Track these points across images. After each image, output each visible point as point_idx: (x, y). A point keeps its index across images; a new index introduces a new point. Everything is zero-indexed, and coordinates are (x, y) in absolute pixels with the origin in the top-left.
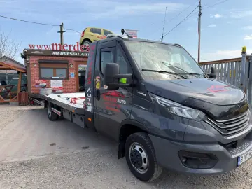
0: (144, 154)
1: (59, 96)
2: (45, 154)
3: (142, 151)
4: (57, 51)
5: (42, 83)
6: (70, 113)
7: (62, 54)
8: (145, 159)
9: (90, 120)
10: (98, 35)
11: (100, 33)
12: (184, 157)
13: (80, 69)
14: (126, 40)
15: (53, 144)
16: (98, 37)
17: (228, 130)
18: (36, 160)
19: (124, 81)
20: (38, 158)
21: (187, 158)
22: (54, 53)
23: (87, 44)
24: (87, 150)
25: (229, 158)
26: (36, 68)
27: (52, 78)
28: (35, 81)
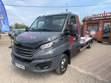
4: (94, 18)
7: (96, 19)
13: (105, 25)
22: (93, 19)
26: (86, 26)
27: (91, 30)
28: (85, 31)
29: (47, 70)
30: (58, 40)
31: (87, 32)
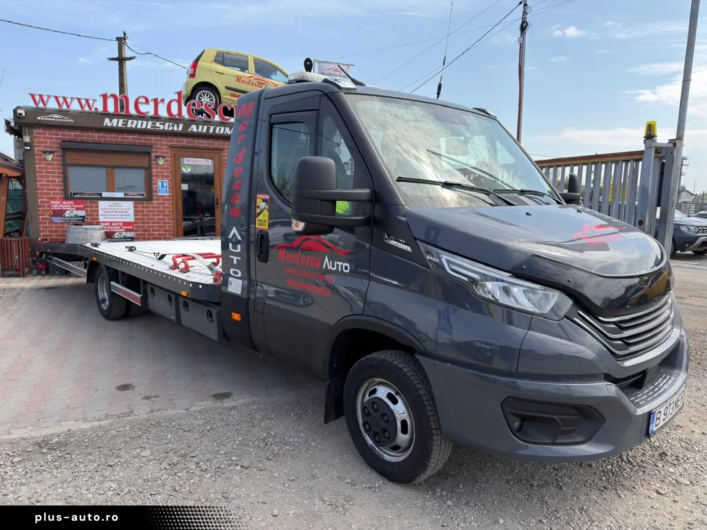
0: (400, 410)
1: (131, 249)
2: (107, 416)
3: (395, 402)
4: (117, 115)
5: (72, 211)
6: (173, 296)
7: (131, 124)
8: (404, 423)
9: (236, 317)
10: (236, 72)
11: (244, 68)
12: (518, 416)
13: (186, 170)
14: (348, 91)
15: (125, 387)
16: (239, 79)
17: (626, 342)
18: (84, 432)
19: (342, 207)
20: (85, 426)
21: (524, 419)
22: (107, 122)
23: (205, 100)
24: (227, 403)
25: (628, 416)
26: (54, 164)
27: (103, 196)
28: (52, 202)
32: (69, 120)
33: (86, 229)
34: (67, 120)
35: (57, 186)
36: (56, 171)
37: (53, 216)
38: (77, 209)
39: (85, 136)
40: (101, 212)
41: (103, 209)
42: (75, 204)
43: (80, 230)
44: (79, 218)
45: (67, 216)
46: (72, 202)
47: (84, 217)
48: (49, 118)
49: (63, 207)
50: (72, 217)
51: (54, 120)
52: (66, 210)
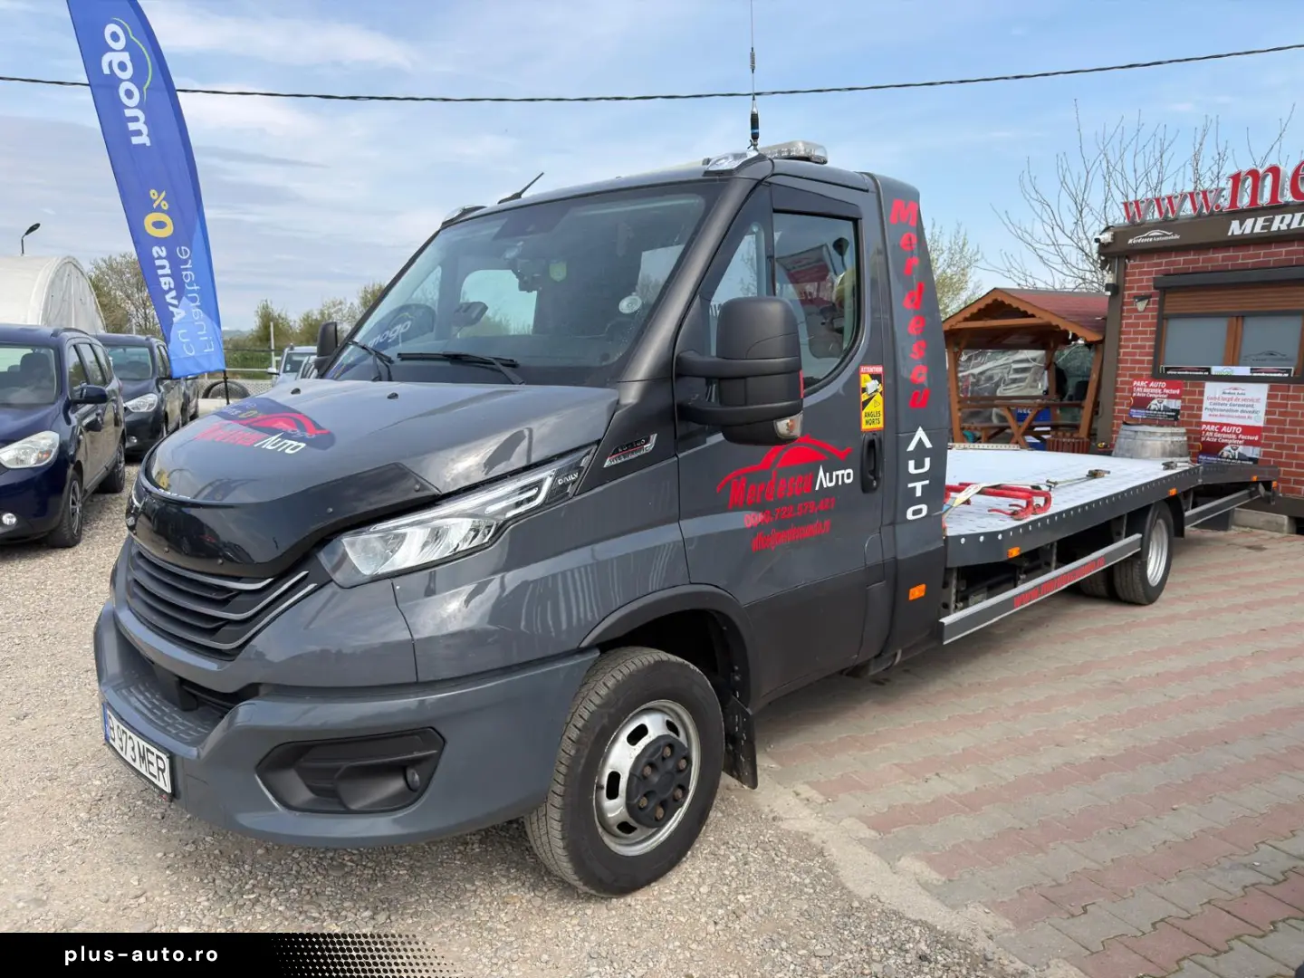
4: (1254, 210)
7: (1279, 224)
22: (1235, 228)
26: (1147, 317)
27: (1213, 373)
28: (1135, 383)
29: (383, 826)
30: (547, 476)
31: (1162, 398)
32: (1172, 237)
33: (1136, 432)
34: (1170, 238)
35: (1148, 354)
36: (1149, 329)
37: (1133, 407)
38: (1171, 397)
39: (1200, 261)
40: (1206, 404)
41: (1212, 399)
42: (1167, 388)
43: (1128, 433)
44: (1171, 414)
45: (1153, 407)
46: (1163, 384)
47: (1177, 411)
48: (1144, 238)
49: (1148, 392)
50: (1159, 410)
51: (1151, 240)
52: (1153, 399)
